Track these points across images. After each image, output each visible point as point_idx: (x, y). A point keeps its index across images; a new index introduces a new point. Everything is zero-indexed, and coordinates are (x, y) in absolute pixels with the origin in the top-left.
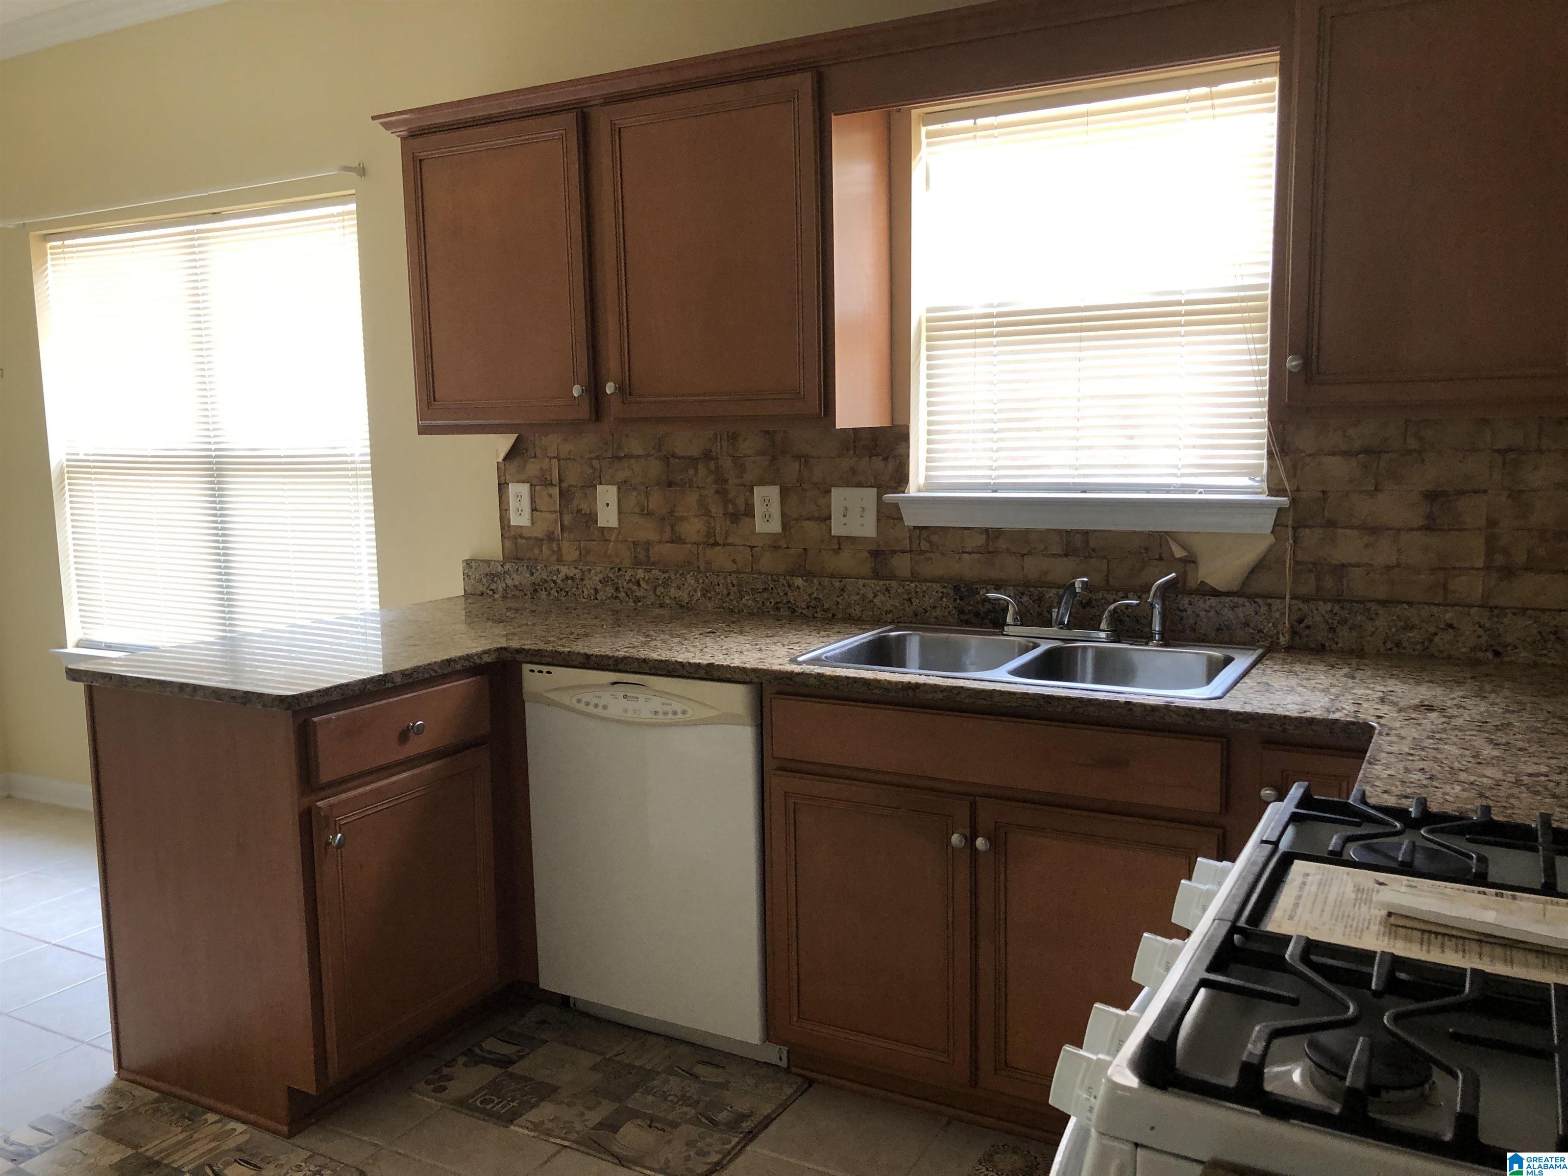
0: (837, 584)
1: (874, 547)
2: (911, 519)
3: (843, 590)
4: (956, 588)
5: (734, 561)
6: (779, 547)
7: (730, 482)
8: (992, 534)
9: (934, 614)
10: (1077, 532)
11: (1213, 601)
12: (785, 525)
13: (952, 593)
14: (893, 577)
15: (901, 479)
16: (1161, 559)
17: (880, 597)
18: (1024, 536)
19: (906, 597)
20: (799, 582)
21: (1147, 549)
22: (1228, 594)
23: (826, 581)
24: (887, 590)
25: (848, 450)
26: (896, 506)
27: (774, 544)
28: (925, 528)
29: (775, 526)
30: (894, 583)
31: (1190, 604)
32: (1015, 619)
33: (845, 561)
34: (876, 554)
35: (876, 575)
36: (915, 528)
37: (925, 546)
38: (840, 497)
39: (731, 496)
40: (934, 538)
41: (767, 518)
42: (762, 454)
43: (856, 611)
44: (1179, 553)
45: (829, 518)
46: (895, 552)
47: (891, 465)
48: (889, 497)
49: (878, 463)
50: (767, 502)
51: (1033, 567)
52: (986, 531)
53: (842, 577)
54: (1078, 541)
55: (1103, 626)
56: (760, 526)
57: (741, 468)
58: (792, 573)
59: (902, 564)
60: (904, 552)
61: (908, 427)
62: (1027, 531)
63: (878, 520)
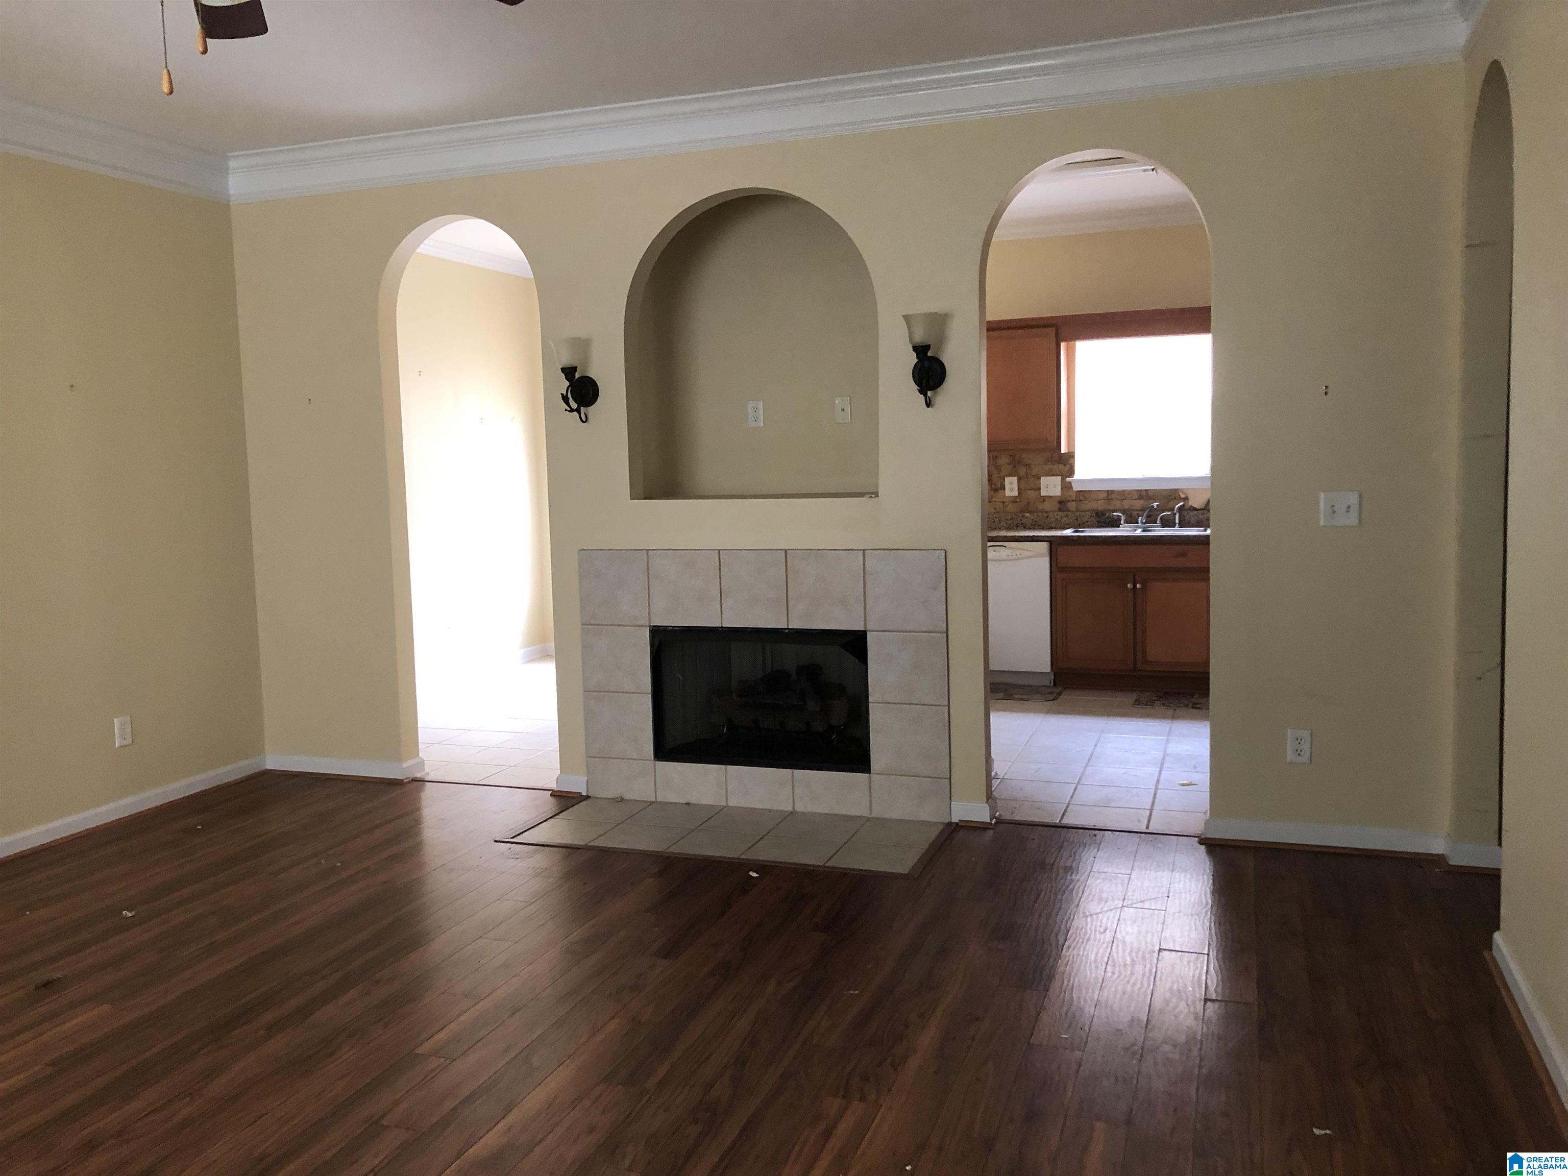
0: (1045, 515)
1: (1059, 500)
2: (1076, 488)
3: (1047, 517)
4: (1097, 513)
5: (995, 509)
6: (1017, 502)
7: (994, 476)
8: (1110, 493)
9: (1087, 524)
10: (1144, 490)
11: (1196, 512)
12: (1019, 493)
13: (1095, 515)
14: (1069, 511)
15: (1071, 472)
16: (1175, 499)
17: (1064, 519)
18: (1123, 493)
19: (1075, 518)
20: (1027, 515)
21: (1170, 495)
22: (1201, 509)
23: (1040, 514)
24: (1067, 516)
25: (1049, 461)
26: (1070, 483)
27: (1014, 500)
28: (1081, 491)
29: (1015, 493)
30: (1069, 513)
31: (1187, 514)
32: (1124, 522)
33: (1047, 506)
34: (1060, 502)
35: (1060, 510)
36: (1078, 491)
37: (1082, 498)
38: (1044, 480)
39: (994, 482)
40: (1086, 495)
41: (1012, 490)
42: (1009, 464)
43: (1053, 525)
44: (1183, 496)
45: (1040, 489)
46: (1069, 501)
47: (1067, 467)
48: (1068, 479)
49: (1061, 466)
50: (1011, 483)
51: (1126, 504)
52: (1108, 491)
53: (1046, 512)
54: (1144, 493)
55: (1158, 522)
56: (1008, 493)
57: (999, 471)
58: (1022, 511)
59: (1072, 506)
60: (1073, 501)
61: (1074, 452)
62: (1124, 491)
63: (1062, 489)
